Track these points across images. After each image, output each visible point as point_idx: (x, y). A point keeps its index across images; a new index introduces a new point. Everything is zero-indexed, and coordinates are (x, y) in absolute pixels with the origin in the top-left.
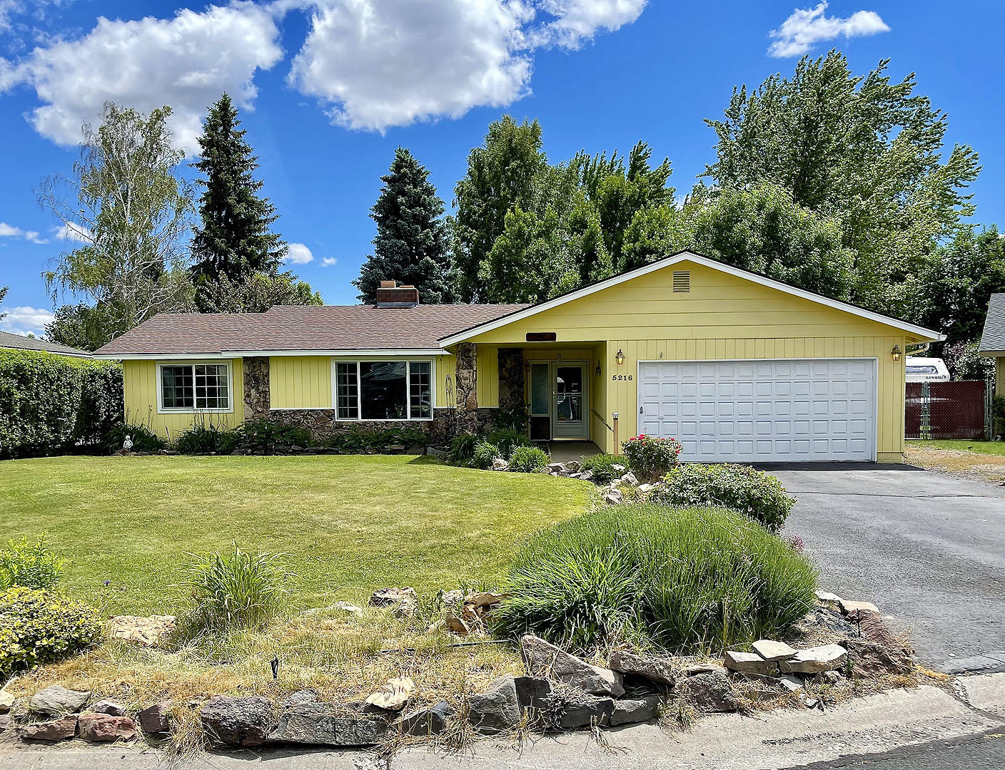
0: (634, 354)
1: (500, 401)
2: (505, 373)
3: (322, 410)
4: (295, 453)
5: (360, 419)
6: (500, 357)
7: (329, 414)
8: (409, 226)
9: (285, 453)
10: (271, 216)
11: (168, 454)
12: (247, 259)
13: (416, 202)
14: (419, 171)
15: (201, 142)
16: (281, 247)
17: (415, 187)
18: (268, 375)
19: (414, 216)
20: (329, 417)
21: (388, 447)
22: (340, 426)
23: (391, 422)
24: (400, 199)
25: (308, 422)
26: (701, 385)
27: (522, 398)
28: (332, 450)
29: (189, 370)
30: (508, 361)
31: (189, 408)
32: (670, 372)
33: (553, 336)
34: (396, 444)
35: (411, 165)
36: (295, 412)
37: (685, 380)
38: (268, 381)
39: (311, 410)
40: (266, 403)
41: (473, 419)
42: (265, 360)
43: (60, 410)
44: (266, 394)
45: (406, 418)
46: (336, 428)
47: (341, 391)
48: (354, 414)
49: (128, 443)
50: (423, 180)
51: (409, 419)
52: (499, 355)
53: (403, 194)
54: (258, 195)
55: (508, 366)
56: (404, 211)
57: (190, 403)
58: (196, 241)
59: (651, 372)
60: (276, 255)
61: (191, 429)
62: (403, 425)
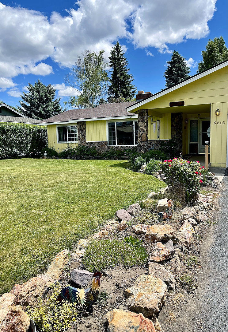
0: (226, 110)
1: (171, 137)
2: (174, 124)
3: (103, 142)
4: (89, 159)
5: (116, 145)
6: (172, 117)
7: (105, 143)
8: (176, 78)
9: (86, 159)
10: (132, 79)
11: (55, 158)
12: (122, 94)
13: (179, 69)
14: (181, 59)
15: (110, 58)
16: (135, 89)
17: (179, 64)
18: (85, 128)
19: (178, 74)
20: (105, 144)
21: (123, 157)
22: (109, 148)
23: (128, 146)
24: (174, 69)
25: (98, 147)
27: (181, 135)
28: (103, 158)
29: (65, 128)
30: (176, 119)
31: (66, 142)
33: (183, 103)
34: (125, 155)
35: (178, 57)
36: (94, 143)
38: (85, 131)
39: (100, 142)
40: (85, 139)
41: (144, 145)
42: (84, 123)
43: (22, 143)
44: (85, 136)
45: (133, 145)
46: (108, 149)
47: (110, 134)
48: (114, 143)
49: (46, 154)
50: (182, 62)
51: (134, 145)
52: (171, 116)
53: (174, 67)
54: (128, 73)
55: (175, 121)
56: (175, 73)
57: (66, 140)
58: (109, 90)
60: (133, 92)
61: (66, 149)
62: (132, 147)
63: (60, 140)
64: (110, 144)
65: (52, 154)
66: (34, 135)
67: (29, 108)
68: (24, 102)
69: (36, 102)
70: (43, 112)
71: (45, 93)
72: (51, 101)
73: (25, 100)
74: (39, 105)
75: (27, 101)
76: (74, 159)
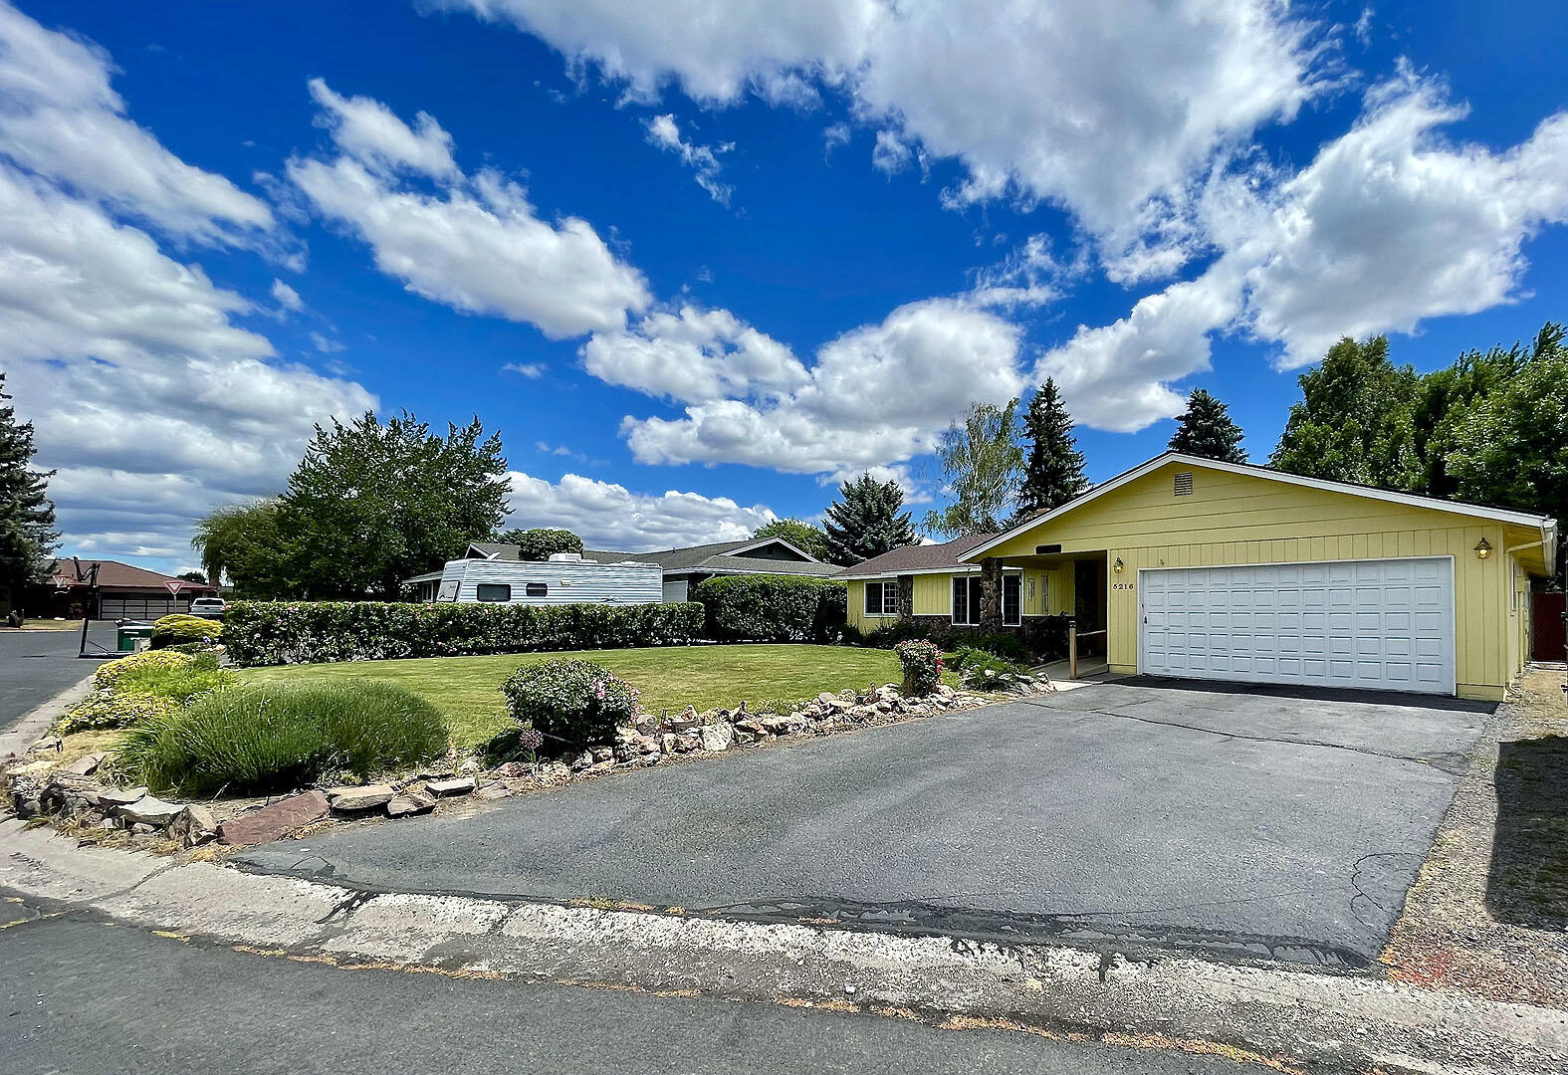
0: (1134, 563)
3: (944, 616)
5: (967, 624)
6: (1076, 569)
7: (948, 618)
15: (1027, 417)
18: (912, 589)
20: (948, 621)
22: (954, 628)
25: (935, 626)
26: (1209, 593)
29: (881, 586)
31: (880, 613)
32: (1176, 580)
33: (1058, 548)
36: (927, 617)
37: (1192, 588)
38: (912, 594)
39: (937, 616)
40: (910, 611)
42: (910, 578)
43: (798, 614)
44: (910, 603)
46: (952, 630)
47: (957, 601)
48: (965, 621)
49: (840, 637)
51: (1003, 625)
57: (880, 610)
59: (1156, 580)
63: (869, 611)
64: (957, 620)
65: (853, 637)
66: (823, 599)
67: (841, 537)
68: (832, 522)
69: (856, 522)
70: (870, 545)
71: (878, 502)
72: (889, 519)
73: (834, 517)
74: (863, 528)
75: (838, 519)
76: (884, 648)
